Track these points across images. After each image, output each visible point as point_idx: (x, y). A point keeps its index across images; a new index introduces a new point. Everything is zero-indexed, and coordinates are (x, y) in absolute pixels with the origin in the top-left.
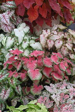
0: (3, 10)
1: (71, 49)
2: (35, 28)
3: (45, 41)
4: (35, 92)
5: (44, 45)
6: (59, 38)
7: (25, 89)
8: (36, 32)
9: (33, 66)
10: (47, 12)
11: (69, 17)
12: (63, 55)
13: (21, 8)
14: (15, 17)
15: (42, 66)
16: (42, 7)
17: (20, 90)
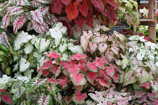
0: (34, 7)
1: (117, 53)
2: (72, 29)
3: (87, 44)
4: (78, 101)
5: (85, 48)
6: (103, 41)
7: (64, 98)
8: (74, 34)
9: (76, 71)
10: (88, 10)
11: (114, 17)
12: (108, 60)
13: (57, 5)
14: (49, 15)
15: (86, 70)
16: (81, 4)
17: (60, 98)
